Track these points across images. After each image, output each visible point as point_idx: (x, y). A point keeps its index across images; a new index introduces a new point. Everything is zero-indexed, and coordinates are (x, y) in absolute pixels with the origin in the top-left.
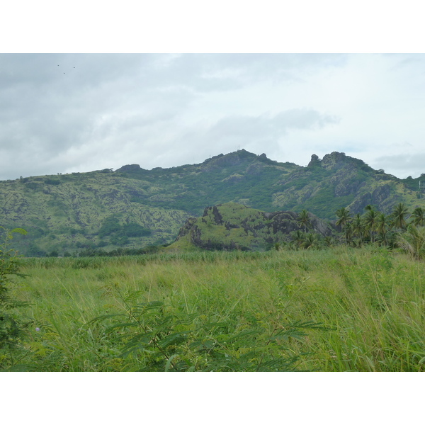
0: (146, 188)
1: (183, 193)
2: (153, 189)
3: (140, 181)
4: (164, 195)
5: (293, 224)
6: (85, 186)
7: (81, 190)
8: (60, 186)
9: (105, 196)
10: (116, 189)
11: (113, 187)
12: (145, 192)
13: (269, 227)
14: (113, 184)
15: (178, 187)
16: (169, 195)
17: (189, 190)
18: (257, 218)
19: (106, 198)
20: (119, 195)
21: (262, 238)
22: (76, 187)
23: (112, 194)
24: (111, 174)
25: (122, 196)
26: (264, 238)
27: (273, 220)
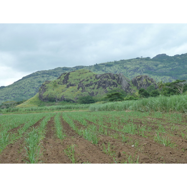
0: (156, 66)
1: (175, 67)
2: (160, 66)
3: (155, 62)
4: (165, 69)
5: (109, 82)
6: (123, 66)
7: (121, 68)
8: (112, 67)
9: (131, 70)
10: (139, 67)
11: (138, 66)
12: (155, 68)
13: (95, 85)
14: (138, 64)
15: (174, 64)
16: (168, 69)
17: (179, 65)
18: (91, 78)
19: (131, 72)
20: (139, 70)
21: (87, 93)
22: (119, 67)
23: (135, 69)
24: (140, 59)
25: (140, 70)
26: (89, 93)
27: (99, 80)
